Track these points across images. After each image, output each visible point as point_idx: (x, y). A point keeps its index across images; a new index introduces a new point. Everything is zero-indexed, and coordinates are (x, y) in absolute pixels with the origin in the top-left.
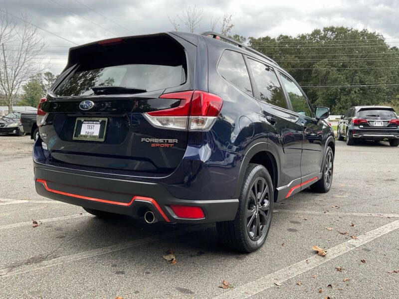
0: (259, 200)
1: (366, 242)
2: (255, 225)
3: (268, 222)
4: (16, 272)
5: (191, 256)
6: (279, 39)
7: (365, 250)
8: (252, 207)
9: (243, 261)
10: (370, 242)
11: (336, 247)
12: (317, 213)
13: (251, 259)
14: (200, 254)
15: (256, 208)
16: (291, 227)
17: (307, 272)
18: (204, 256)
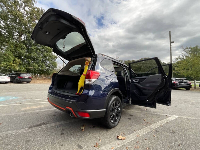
0: (116, 109)
1: (157, 127)
2: (114, 118)
3: (120, 116)
4: (31, 130)
5: (91, 128)
6: (132, 61)
7: (157, 131)
8: (113, 111)
9: (108, 132)
10: (159, 127)
11: (145, 129)
12: (139, 112)
13: (111, 131)
14: (94, 127)
15: (115, 111)
16: (129, 117)
17: (132, 141)
18: (95, 128)
